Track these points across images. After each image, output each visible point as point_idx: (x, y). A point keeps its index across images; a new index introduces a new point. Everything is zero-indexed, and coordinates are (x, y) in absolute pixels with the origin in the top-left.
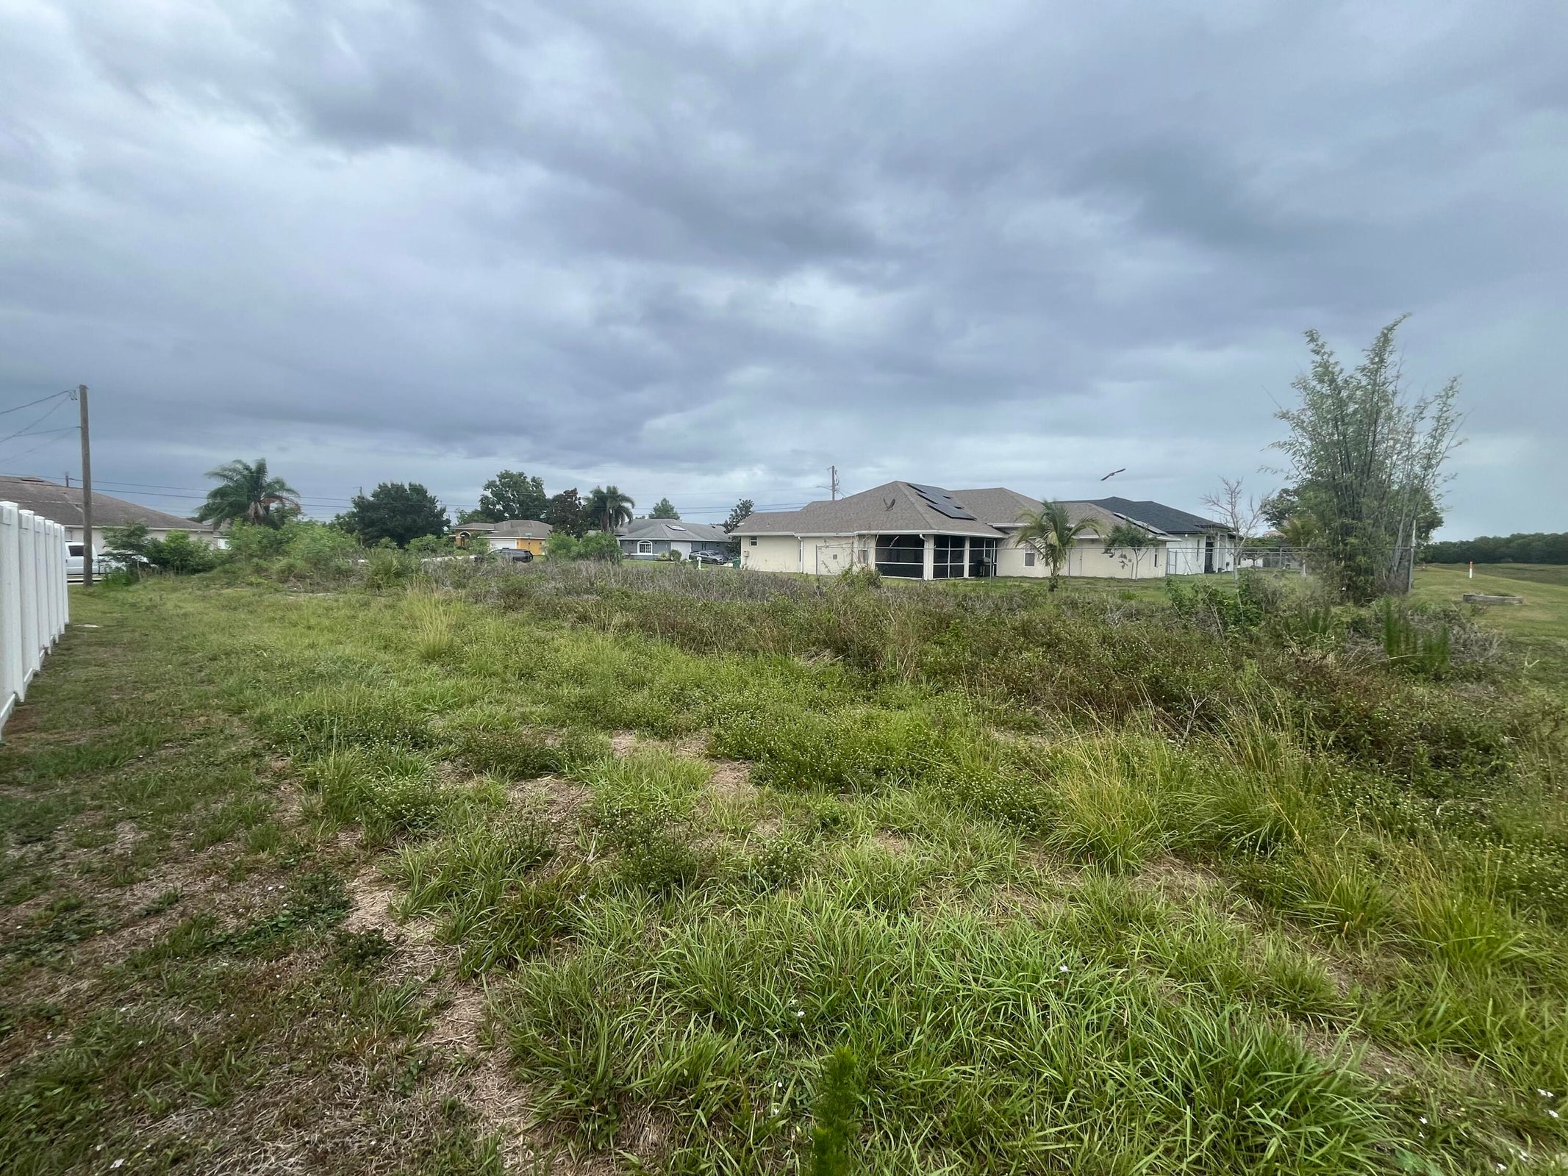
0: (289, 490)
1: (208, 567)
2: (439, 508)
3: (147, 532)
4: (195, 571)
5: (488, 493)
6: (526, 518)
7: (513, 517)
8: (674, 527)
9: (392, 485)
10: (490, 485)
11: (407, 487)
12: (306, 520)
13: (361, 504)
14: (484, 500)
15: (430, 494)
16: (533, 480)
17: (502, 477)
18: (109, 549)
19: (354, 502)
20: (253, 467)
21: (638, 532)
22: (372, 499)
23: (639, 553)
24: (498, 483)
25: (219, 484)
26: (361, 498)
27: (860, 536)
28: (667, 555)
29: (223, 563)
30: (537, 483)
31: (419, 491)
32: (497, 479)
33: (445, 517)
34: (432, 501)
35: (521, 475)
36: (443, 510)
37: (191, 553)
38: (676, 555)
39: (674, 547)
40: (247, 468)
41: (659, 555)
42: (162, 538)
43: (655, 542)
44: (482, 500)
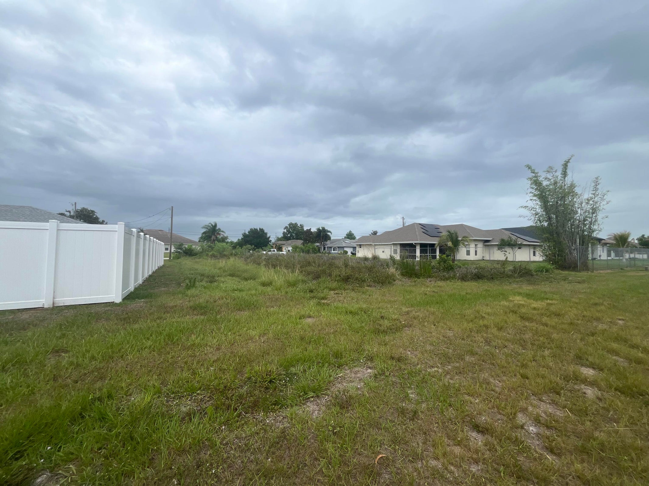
0: (223, 232)
1: (196, 254)
2: (268, 236)
3: (183, 245)
4: (194, 255)
5: (285, 231)
6: (297, 239)
7: (294, 239)
8: (346, 242)
9: (254, 229)
10: (286, 228)
11: (258, 229)
12: (229, 241)
13: (244, 235)
14: (284, 233)
15: (265, 231)
16: (300, 225)
17: (290, 225)
18: (175, 249)
19: (243, 235)
20: (213, 224)
21: (335, 243)
22: (248, 233)
23: (333, 252)
24: (288, 227)
25: (204, 230)
26: (245, 233)
27: (394, 244)
28: (343, 252)
29: (200, 253)
30: (302, 226)
31: (262, 230)
32: (288, 226)
33: (270, 239)
34: (266, 234)
35: (296, 223)
36: (269, 237)
37: (193, 250)
38: (346, 252)
39: (345, 249)
40: (212, 225)
41: (339, 252)
42: (187, 246)
43: (338, 247)
44: (283, 233)
